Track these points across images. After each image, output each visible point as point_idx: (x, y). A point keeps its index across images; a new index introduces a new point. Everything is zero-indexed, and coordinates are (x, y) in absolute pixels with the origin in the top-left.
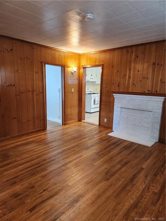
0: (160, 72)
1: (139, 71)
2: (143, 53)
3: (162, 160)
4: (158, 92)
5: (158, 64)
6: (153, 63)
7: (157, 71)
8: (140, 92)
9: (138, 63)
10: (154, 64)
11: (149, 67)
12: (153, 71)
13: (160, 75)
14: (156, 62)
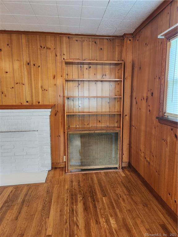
0: (38, 76)
1: (7, 72)
2: (8, 45)
3: (67, 199)
4: (40, 103)
5: (34, 65)
6: (27, 62)
7: (34, 74)
8: (14, 104)
9: (3, 60)
10: (28, 64)
11: (23, 67)
12: (29, 73)
13: (40, 79)
14: (31, 62)
